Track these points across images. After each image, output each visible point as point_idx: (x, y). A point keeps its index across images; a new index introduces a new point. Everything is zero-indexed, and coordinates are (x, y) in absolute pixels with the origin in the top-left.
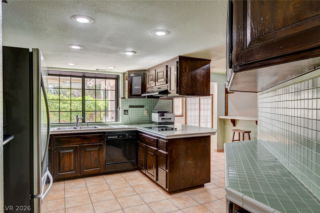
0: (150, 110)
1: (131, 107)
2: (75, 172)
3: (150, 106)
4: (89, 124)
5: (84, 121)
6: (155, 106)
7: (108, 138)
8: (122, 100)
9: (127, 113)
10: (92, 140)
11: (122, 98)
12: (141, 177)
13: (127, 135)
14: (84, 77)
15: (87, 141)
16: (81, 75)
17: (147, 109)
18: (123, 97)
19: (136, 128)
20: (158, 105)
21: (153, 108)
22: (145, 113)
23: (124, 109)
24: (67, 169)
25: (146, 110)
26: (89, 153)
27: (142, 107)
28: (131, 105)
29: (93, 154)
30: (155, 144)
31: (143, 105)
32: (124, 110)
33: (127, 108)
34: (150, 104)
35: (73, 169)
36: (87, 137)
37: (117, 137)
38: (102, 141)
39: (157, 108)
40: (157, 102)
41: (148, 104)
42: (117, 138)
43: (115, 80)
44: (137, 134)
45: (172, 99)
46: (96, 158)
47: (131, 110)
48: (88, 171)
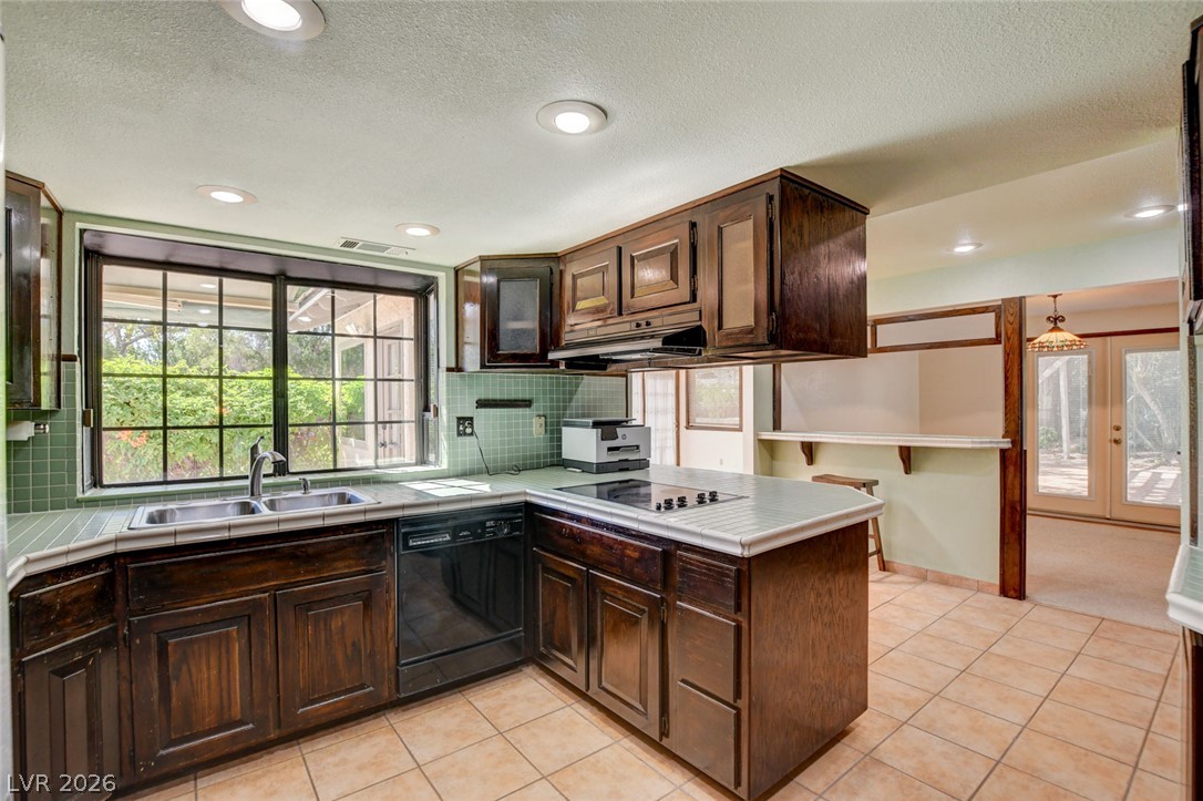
0: (552, 416)
1: (482, 404)
2: (251, 726)
3: (552, 400)
4: (313, 482)
5: (281, 469)
6: (571, 400)
7: (411, 543)
8: (448, 377)
9: (469, 430)
10: (335, 560)
11: (449, 370)
12: (560, 704)
13: (488, 524)
14: (283, 276)
15: (308, 572)
16: (268, 268)
17: (541, 413)
18: (453, 365)
19: (526, 494)
20: (578, 396)
21: (565, 408)
22: (537, 428)
23: (459, 415)
24: (210, 720)
25: (539, 416)
26: (322, 625)
27: (527, 403)
28: (483, 397)
29: (343, 627)
30: (657, 571)
31: (527, 397)
32: (459, 419)
33: (469, 410)
34: (551, 392)
35: (239, 717)
36: (311, 551)
37: (448, 538)
38: (384, 563)
39: (577, 408)
40: (577, 386)
41: (544, 393)
42: (448, 542)
43: (412, 299)
44: (530, 516)
45: (626, 376)
46: (354, 644)
47: (483, 418)
48: (317, 709)
